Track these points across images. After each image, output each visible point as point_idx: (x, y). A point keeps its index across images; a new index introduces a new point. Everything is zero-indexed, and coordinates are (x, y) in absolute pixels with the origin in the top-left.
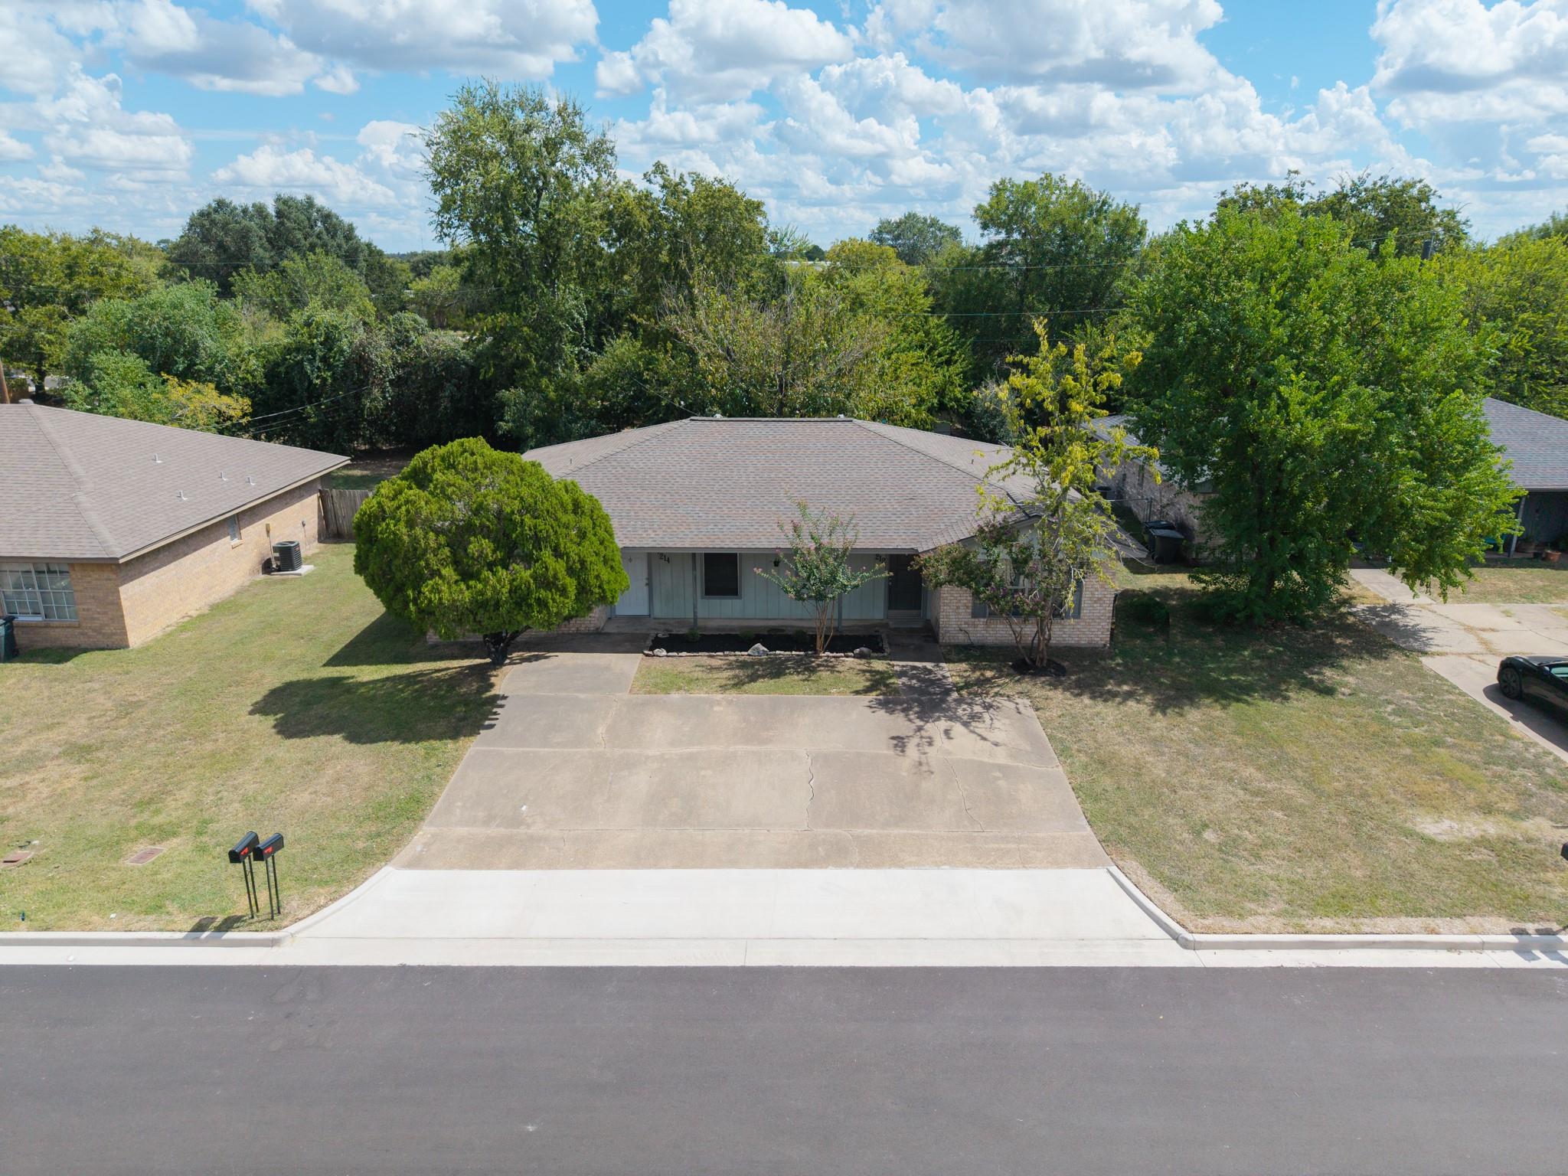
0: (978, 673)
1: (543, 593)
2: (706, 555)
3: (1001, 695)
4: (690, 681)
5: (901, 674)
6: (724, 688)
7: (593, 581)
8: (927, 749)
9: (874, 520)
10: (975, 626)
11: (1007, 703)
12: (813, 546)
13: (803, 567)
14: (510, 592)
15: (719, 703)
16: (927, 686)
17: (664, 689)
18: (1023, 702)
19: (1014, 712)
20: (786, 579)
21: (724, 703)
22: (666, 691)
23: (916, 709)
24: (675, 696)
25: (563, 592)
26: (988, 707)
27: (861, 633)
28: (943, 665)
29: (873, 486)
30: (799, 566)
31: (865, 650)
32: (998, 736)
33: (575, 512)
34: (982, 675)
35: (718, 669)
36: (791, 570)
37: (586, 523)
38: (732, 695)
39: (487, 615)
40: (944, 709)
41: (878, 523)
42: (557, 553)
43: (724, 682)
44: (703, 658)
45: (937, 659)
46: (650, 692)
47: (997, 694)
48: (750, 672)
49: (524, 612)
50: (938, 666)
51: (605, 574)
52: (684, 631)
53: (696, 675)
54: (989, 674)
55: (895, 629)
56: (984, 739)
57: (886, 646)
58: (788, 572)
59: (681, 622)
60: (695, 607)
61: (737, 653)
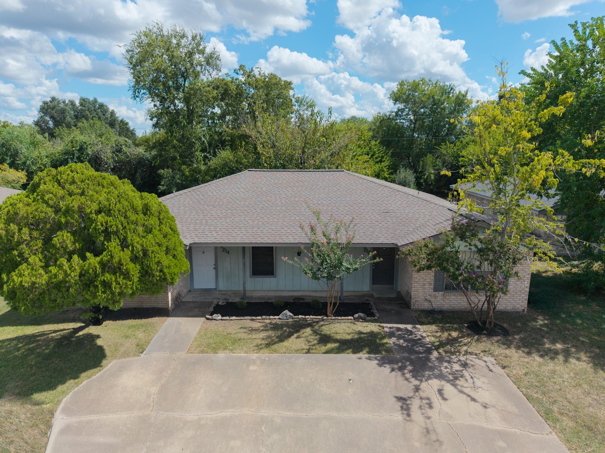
0: (446, 334)
1: (108, 277)
2: (253, 248)
3: (471, 354)
4: (235, 341)
5: (391, 335)
6: (259, 347)
7: (154, 267)
8: (430, 412)
9: (364, 225)
10: (436, 297)
11: (477, 361)
12: (325, 241)
13: (318, 255)
14: (81, 275)
15: (254, 362)
16: (413, 346)
17: (214, 348)
18: (490, 360)
19: (487, 370)
20: (305, 263)
21: (258, 362)
22: (215, 350)
23: (410, 368)
24: (222, 355)
25: (127, 275)
26: (465, 365)
27: (356, 301)
28: (418, 326)
29: (360, 205)
30: (315, 254)
31: (362, 315)
32: (484, 396)
33: (145, 214)
34: (450, 335)
35: (256, 330)
36: (308, 257)
37: (153, 221)
38: (265, 354)
39: (60, 294)
40: (431, 367)
41: (367, 227)
42: (124, 244)
43: (260, 342)
44: (247, 321)
45: (414, 322)
46: (202, 352)
47: (466, 353)
48: (279, 333)
49: (92, 293)
50: (415, 327)
51: (166, 260)
52: (237, 300)
53: (240, 335)
54: (455, 334)
55: (379, 298)
56: (473, 400)
57: (375, 311)
58: (307, 259)
59: (236, 293)
60: (244, 284)
61: (272, 317)
